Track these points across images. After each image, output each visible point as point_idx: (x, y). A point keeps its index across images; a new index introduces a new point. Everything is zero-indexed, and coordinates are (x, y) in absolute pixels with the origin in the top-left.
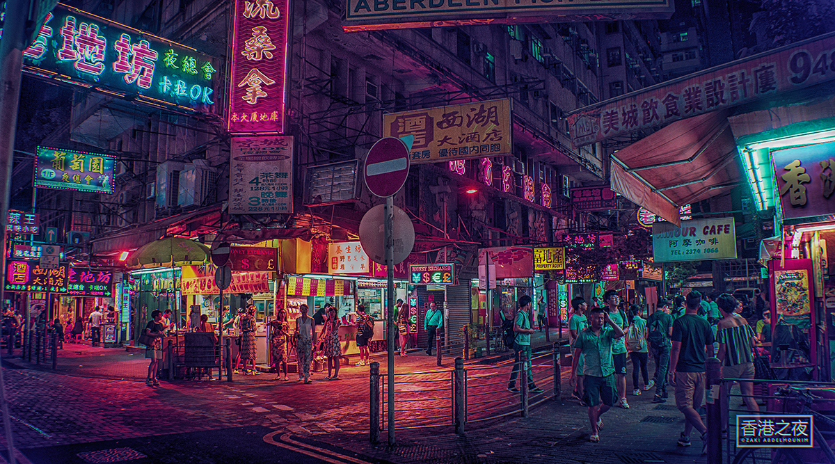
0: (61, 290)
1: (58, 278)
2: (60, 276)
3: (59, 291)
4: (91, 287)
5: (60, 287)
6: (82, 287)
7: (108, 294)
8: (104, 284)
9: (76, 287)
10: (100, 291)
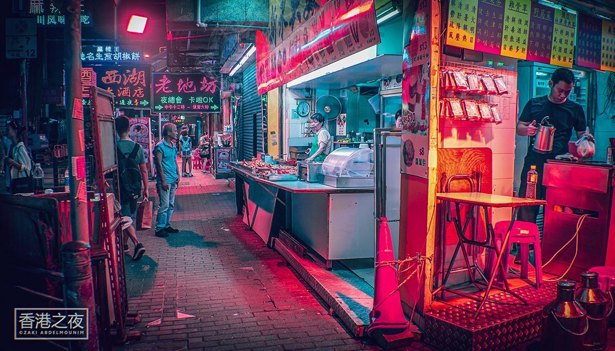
0: (141, 103)
1: (136, 88)
2: (140, 85)
3: (139, 106)
4: (192, 99)
5: (140, 100)
6: (179, 100)
7: (215, 107)
8: (208, 94)
9: (172, 100)
10: (204, 104)
